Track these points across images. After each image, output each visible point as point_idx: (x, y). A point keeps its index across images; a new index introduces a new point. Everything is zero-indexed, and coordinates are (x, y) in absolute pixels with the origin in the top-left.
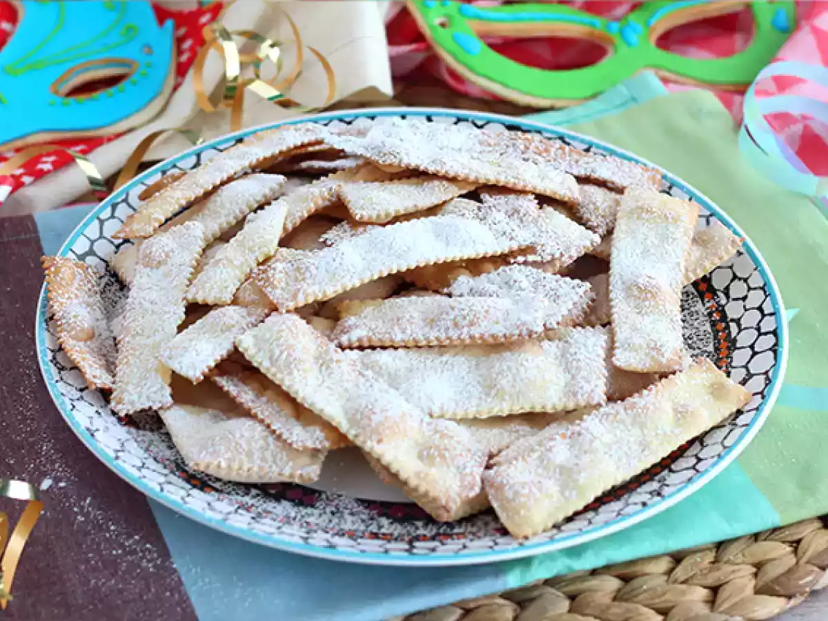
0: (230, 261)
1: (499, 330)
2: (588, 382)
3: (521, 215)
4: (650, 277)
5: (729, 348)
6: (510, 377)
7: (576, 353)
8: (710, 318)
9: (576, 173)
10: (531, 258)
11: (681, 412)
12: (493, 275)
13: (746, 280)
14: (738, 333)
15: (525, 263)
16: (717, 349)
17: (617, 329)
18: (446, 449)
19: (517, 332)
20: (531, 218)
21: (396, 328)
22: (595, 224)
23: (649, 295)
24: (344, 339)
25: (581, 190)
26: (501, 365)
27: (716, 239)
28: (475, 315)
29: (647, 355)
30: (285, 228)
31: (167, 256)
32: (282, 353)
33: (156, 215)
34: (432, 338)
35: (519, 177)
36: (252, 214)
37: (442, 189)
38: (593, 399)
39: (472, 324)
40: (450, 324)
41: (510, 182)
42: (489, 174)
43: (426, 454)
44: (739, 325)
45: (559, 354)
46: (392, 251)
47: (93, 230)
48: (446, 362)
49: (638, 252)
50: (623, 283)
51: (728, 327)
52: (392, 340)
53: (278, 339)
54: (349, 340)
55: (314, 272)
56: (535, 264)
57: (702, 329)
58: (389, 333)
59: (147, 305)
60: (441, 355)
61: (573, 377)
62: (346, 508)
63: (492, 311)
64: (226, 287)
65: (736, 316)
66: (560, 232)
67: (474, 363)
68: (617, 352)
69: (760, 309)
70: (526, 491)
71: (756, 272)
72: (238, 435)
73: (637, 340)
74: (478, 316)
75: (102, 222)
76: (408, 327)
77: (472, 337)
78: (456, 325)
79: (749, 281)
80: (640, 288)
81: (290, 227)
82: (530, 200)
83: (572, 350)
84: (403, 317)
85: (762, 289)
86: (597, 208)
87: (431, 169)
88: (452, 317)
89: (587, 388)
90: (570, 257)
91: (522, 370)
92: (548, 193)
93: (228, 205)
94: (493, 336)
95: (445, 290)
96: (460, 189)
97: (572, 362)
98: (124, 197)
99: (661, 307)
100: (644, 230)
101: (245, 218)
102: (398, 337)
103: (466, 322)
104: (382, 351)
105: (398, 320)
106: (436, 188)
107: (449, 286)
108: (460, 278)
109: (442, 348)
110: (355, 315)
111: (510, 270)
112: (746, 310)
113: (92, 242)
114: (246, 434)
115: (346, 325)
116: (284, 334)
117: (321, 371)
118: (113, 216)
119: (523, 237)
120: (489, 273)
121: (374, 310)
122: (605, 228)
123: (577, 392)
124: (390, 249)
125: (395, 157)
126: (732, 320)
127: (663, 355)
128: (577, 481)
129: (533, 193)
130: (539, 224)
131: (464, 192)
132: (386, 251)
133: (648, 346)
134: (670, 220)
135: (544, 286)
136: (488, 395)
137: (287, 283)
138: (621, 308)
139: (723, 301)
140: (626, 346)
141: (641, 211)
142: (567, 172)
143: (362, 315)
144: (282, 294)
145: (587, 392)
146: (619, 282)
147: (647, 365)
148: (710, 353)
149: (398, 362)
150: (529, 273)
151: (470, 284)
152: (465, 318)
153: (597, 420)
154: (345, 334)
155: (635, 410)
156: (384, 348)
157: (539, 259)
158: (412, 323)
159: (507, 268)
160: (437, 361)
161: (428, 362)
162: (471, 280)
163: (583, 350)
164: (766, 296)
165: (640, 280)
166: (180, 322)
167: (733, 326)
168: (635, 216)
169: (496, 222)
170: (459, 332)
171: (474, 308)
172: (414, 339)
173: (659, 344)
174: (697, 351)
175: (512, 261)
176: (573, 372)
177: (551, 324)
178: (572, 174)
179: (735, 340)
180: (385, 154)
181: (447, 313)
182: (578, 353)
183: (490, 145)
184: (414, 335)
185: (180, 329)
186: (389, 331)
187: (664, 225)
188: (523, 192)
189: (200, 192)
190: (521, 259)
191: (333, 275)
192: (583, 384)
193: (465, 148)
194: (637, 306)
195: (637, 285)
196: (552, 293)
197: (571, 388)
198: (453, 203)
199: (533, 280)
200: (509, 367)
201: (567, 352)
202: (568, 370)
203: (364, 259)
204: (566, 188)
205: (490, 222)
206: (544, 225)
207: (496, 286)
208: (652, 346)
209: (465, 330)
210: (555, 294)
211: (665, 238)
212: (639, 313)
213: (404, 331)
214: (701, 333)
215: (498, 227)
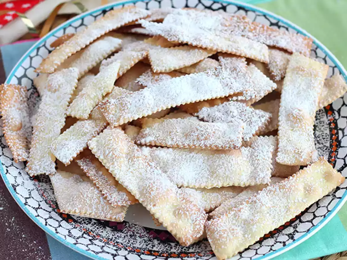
0: (89, 95)
1: (220, 143)
2: (263, 172)
3: (238, 71)
4: (299, 110)
5: (337, 146)
6: (223, 169)
7: (258, 156)
8: (330, 126)
9: (268, 44)
10: (240, 98)
11: (308, 190)
12: (220, 106)
14: (342, 138)
15: (237, 100)
16: (331, 146)
17: (280, 140)
18: (188, 211)
19: (228, 145)
20: (242, 74)
21: (169, 137)
22: (275, 74)
23: (298, 120)
24: (143, 141)
25: (270, 53)
26: (219, 162)
28: (208, 135)
29: (294, 157)
30: (118, 74)
31: (59, 87)
32: (109, 153)
33: (56, 62)
34: (186, 145)
35: (239, 49)
36: (105, 60)
37: (199, 54)
38: (264, 182)
39: (206, 139)
40: (195, 138)
41: (234, 51)
42: (223, 46)
43: (178, 212)
44: (343, 133)
45: (249, 155)
47: (26, 63)
48: (193, 156)
49: (295, 93)
50: (286, 112)
51: (337, 133)
52: (166, 144)
53: (108, 145)
54: (145, 142)
55: (129, 107)
56: (242, 101)
57: (325, 132)
58: (165, 140)
59: (47, 115)
60: (191, 153)
61: (255, 169)
62: (137, 233)
63: (217, 132)
64: (86, 110)
65: (342, 127)
66: (256, 82)
67: (206, 158)
68: (279, 154)
70: (225, 235)
72: (85, 196)
73: (289, 148)
74: (209, 135)
75: (31, 58)
76: (175, 137)
77: (206, 146)
78: (198, 139)
80: (293, 116)
81: (121, 74)
82: (243, 62)
83: (256, 154)
84: (172, 132)
86: (277, 65)
87: (194, 44)
88: (197, 135)
89: (262, 175)
90: (260, 96)
91: (230, 165)
92: (253, 57)
93: (92, 56)
94: (216, 146)
95: (196, 114)
96: (209, 53)
97: (255, 161)
98: (43, 44)
99: (304, 127)
100: (299, 80)
101: (101, 62)
102: (169, 143)
103: (203, 138)
104: (161, 149)
105: (170, 133)
106: (196, 54)
107: (198, 112)
108: (203, 108)
109: (190, 149)
110: (149, 127)
111: (229, 104)
113: (26, 70)
114: (89, 196)
115: (144, 133)
116: (112, 142)
117: (129, 162)
118: (37, 55)
119: (237, 87)
120: (218, 105)
121: (159, 125)
122: (280, 76)
123: (257, 177)
124: (168, 95)
125: (176, 37)
126: (340, 129)
127: (301, 157)
128: (251, 230)
129: (245, 57)
130: (246, 78)
131: (210, 55)
132: (166, 96)
133: (295, 151)
134: (313, 76)
135: (245, 115)
136: (212, 176)
137: (116, 111)
138: (284, 127)
139: (337, 117)
140: (284, 151)
141: (299, 70)
142: (264, 43)
143: (153, 128)
144: (112, 117)
145: (261, 178)
146: (284, 112)
147: (293, 162)
148: (327, 147)
149: (168, 155)
150: (238, 107)
151: (208, 112)
152: (202, 136)
153: (265, 194)
154: (143, 138)
155: (285, 190)
156: (162, 147)
157: (244, 98)
158: (177, 135)
159: (227, 103)
160: (188, 156)
161: (184, 156)
162: (209, 109)
163: (261, 154)
165: (294, 112)
166: (62, 127)
167: (340, 132)
168: (296, 72)
169: (224, 78)
170: (200, 143)
171: (208, 130)
172: (177, 144)
173: (300, 151)
174: (321, 146)
175: (230, 99)
176: (256, 165)
177: (246, 139)
178: (266, 44)
179: (340, 142)
180: (171, 36)
181: (194, 132)
182: (259, 156)
183: (226, 26)
184: (177, 142)
185: (63, 130)
186: (165, 138)
187: (310, 78)
188: (240, 56)
189: (79, 49)
190: (235, 98)
191: (138, 109)
192: (260, 173)
193: (213, 28)
194: (291, 126)
195: (292, 114)
196: (248, 120)
197: (254, 175)
198: (204, 62)
199: (240, 111)
200: (223, 163)
201: (253, 155)
202: (253, 165)
203: (155, 99)
204: (262, 54)
205: (221, 77)
206: (248, 78)
207: (221, 114)
208: (297, 152)
209: (202, 142)
210: (250, 121)
211: (309, 86)
212: (292, 130)
213: (172, 140)
214: (324, 135)
215: (224, 81)
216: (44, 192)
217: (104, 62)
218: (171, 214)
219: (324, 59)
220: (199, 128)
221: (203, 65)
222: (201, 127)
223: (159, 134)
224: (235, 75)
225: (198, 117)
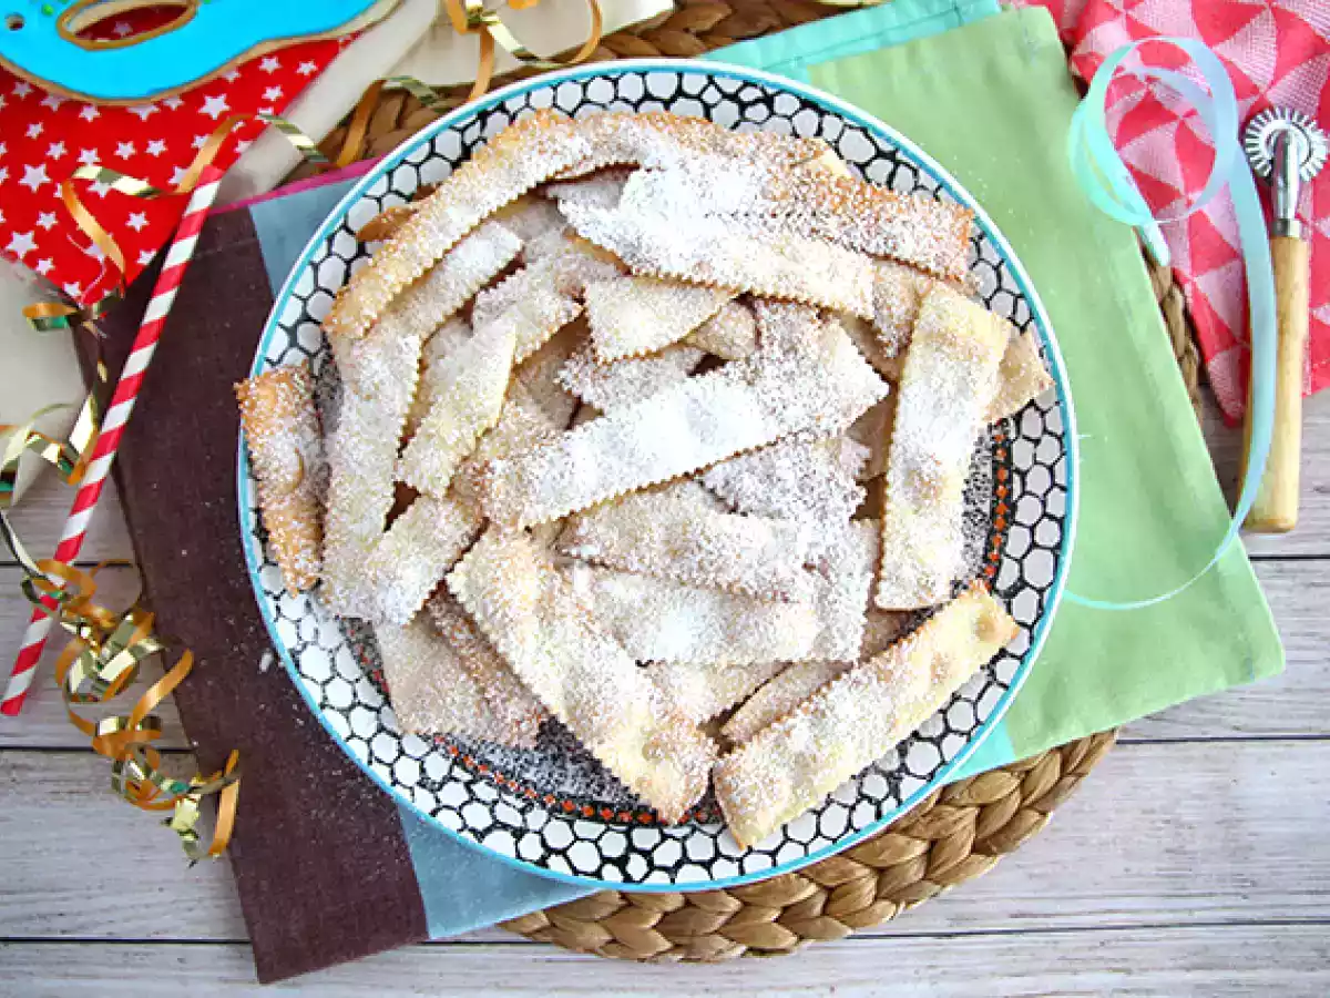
1: (751, 584)
2: (843, 637)
3: (798, 357)
4: (937, 463)
5: (1005, 517)
7: (835, 601)
8: (995, 453)
9: (872, 251)
11: (938, 676)
13: (1043, 414)
14: (1021, 497)
16: (993, 511)
18: (674, 750)
21: (633, 552)
22: (885, 340)
23: (932, 491)
25: (877, 275)
26: (748, 617)
27: (1023, 373)
28: (724, 562)
29: (915, 594)
30: (514, 361)
31: (377, 388)
32: (496, 611)
35: (804, 287)
38: (845, 658)
39: (719, 570)
40: (695, 566)
42: (762, 279)
43: (653, 749)
44: (1024, 484)
45: (816, 596)
46: (633, 460)
47: (304, 286)
48: (688, 594)
50: (905, 461)
51: (1010, 480)
53: (491, 593)
54: (579, 554)
55: (538, 488)
57: (982, 470)
59: (353, 465)
61: (828, 628)
62: (568, 749)
63: (745, 554)
64: (439, 478)
65: (1023, 467)
66: (841, 386)
67: (718, 602)
68: (882, 585)
69: (1051, 469)
70: (754, 800)
71: (1056, 408)
72: (448, 700)
73: (908, 573)
74: (727, 561)
75: (316, 267)
76: (648, 556)
77: (718, 584)
78: (701, 568)
79: (1047, 416)
80: (922, 477)
81: (519, 360)
82: (811, 323)
83: (831, 597)
84: (642, 539)
85: (1059, 438)
86: (891, 316)
87: (697, 278)
89: (841, 645)
91: (771, 629)
92: (837, 304)
93: (452, 286)
96: (730, 294)
97: (828, 612)
98: (341, 222)
99: (944, 508)
100: (941, 367)
103: (713, 567)
104: (616, 573)
105: (637, 540)
112: (1036, 463)
113: (305, 300)
114: (457, 699)
115: (578, 534)
116: (499, 585)
117: (541, 626)
118: (330, 254)
122: (896, 345)
124: (632, 455)
126: (1018, 471)
128: (811, 781)
129: (817, 307)
130: (818, 374)
131: (733, 298)
133: (919, 580)
134: (975, 359)
135: (812, 488)
136: (730, 644)
137: (508, 493)
138: (897, 503)
139: (1012, 435)
140: (894, 578)
141: (941, 339)
142: (863, 250)
143: (597, 518)
144: (500, 510)
145: (840, 649)
146: (901, 457)
148: (985, 515)
149: (633, 590)
150: (797, 460)
152: (711, 563)
153: (846, 688)
154: (575, 545)
155: (889, 682)
156: (618, 570)
157: (811, 439)
158: (651, 549)
160: (677, 592)
161: (667, 592)
164: (1063, 454)
165: (925, 468)
166: (388, 510)
167: (1016, 478)
168: (935, 346)
169: (766, 389)
171: (724, 552)
172: (652, 571)
173: (931, 580)
177: (812, 560)
178: (868, 253)
179: (1013, 507)
181: (692, 552)
183: (775, 199)
184: (653, 568)
185: (391, 518)
186: (624, 555)
187: (966, 364)
188: (806, 303)
192: (838, 640)
193: (744, 209)
194: (915, 500)
195: (919, 475)
196: (819, 505)
197: (823, 641)
198: (719, 319)
199: (801, 475)
200: (756, 624)
201: (826, 596)
202: (822, 619)
203: (599, 465)
204: (858, 293)
205: (758, 389)
206: (825, 375)
207: (756, 479)
208: (923, 582)
209: (712, 576)
210: (824, 507)
211: (964, 388)
212: (916, 512)
213: (641, 560)
214: (980, 477)
215: (767, 398)
216: (364, 649)
217: (482, 298)
218: (639, 752)
219: (996, 268)
220: (704, 543)
221: (716, 328)
222: (709, 541)
223: (612, 539)
224: (793, 364)
225: (702, 484)
